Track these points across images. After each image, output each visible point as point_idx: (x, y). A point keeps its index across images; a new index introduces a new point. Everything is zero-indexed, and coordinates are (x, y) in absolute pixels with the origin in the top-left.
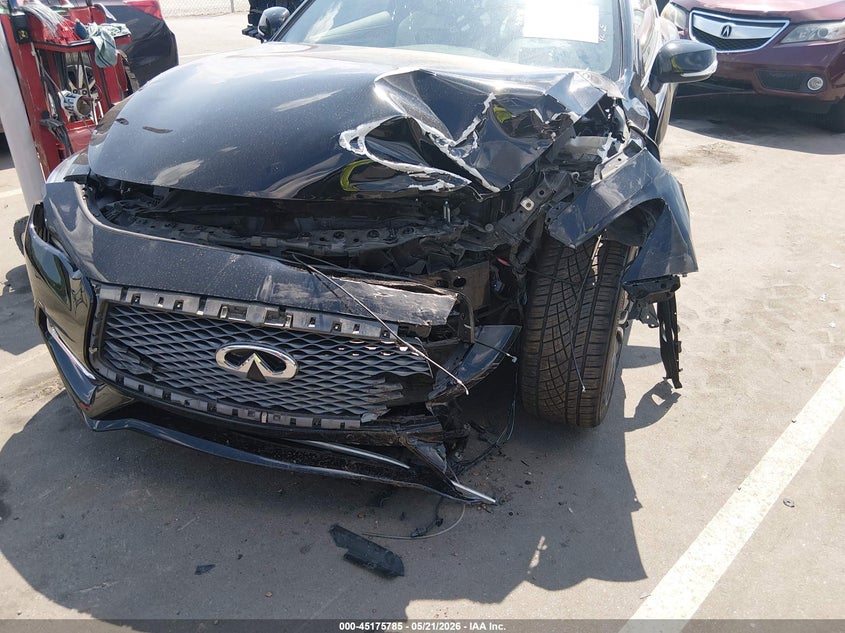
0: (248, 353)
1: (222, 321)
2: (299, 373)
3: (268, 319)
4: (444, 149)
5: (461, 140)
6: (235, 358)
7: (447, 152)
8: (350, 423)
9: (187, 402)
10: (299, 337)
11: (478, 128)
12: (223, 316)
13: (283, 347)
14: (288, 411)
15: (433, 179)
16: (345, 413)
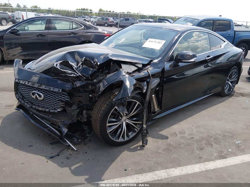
0: (35, 93)
1: (31, 86)
2: (44, 98)
3: (38, 86)
4: (74, 68)
5: (78, 66)
6: (33, 94)
7: (74, 69)
8: (56, 111)
9: (27, 105)
10: (44, 90)
11: (81, 64)
12: (31, 85)
13: (41, 92)
14: (44, 108)
15: (71, 74)
16: (55, 109)
